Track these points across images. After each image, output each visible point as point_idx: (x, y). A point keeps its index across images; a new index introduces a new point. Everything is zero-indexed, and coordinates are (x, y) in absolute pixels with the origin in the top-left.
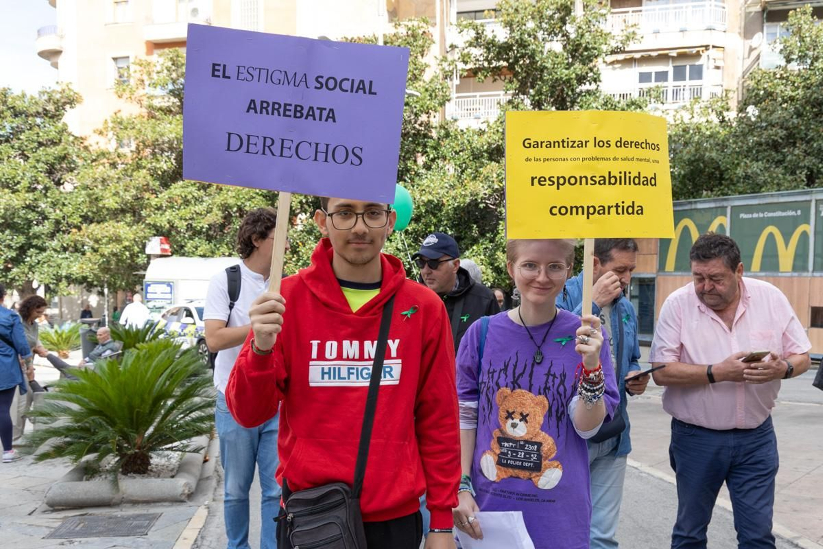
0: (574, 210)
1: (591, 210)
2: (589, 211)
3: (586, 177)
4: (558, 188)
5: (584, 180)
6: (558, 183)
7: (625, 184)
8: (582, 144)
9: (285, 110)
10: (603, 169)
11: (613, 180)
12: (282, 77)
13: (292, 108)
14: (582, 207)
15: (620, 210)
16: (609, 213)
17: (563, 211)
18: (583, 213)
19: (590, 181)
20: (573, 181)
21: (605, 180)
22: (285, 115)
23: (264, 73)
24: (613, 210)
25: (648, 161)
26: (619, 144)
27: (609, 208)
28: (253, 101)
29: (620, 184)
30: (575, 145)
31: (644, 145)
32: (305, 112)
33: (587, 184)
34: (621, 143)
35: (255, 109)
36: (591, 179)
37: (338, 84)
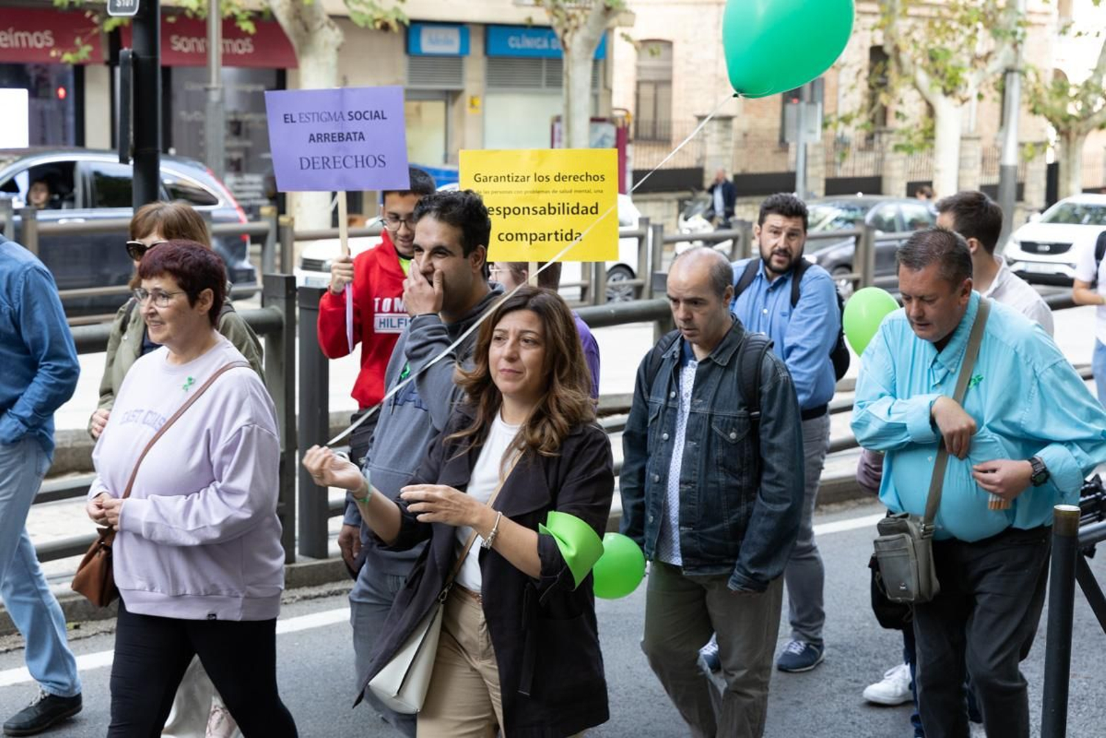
0: (519, 237)
1: (533, 237)
2: (533, 238)
3: (528, 208)
4: (505, 217)
5: (526, 210)
6: (505, 213)
7: (564, 213)
8: (524, 179)
9: (333, 137)
10: (542, 201)
11: (552, 211)
12: (327, 116)
13: (337, 135)
14: (526, 234)
15: (559, 237)
16: (549, 240)
17: (510, 237)
18: (527, 239)
19: (531, 212)
20: (517, 211)
21: (545, 210)
22: (333, 141)
23: (316, 115)
24: (553, 237)
25: (589, 192)
26: (557, 178)
27: (549, 235)
28: (312, 135)
29: (559, 213)
30: (519, 179)
31: (584, 178)
32: (345, 137)
33: (529, 213)
34: (559, 178)
35: (314, 139)
36: (533, 210)
37: (363, 116)
